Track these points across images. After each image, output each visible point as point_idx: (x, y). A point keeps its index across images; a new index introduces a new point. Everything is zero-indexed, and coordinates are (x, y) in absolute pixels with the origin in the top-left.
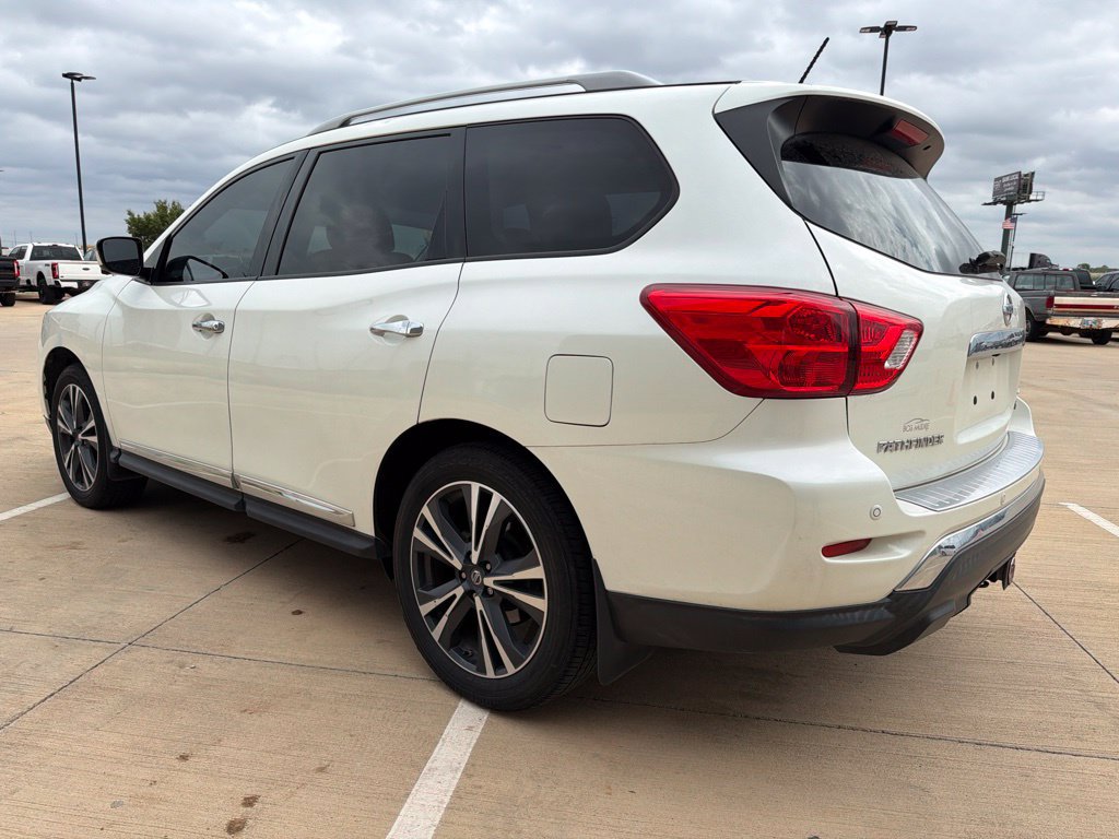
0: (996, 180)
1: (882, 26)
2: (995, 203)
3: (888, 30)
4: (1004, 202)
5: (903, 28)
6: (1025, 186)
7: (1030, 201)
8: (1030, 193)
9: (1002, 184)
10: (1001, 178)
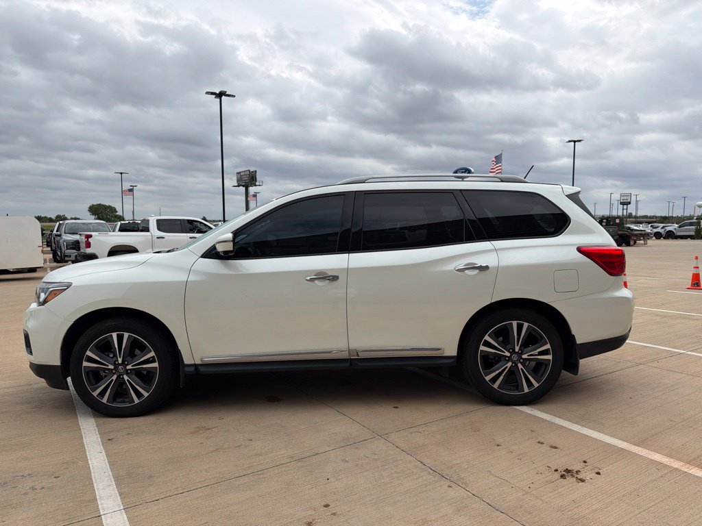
0: (238, 173)
1: (218, 92)
2: (239, 186)
3: (220, 95)
4: (243, 186)
5: (229, 96)
6: (253, 177)
7: (256, 186)
8: (256, 181)
9: (241, 176)
10: (240, 173)
